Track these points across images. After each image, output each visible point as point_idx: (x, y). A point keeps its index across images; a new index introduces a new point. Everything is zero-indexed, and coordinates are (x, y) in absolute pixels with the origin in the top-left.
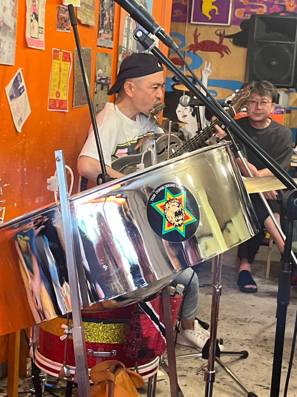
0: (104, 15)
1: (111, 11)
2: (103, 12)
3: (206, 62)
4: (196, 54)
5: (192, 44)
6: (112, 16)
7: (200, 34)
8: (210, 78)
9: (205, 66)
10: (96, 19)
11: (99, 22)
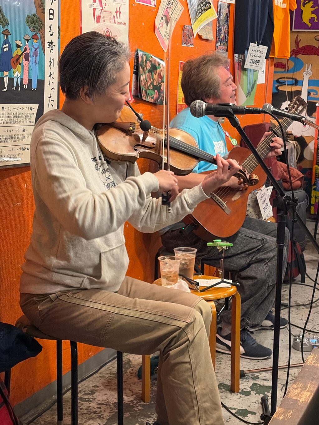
0: (220, 30)
1: (226, 26)
2: (220, 28)
3: (307, 65)
4: (298, 58)
5: (294, 50)
6: (227, 30)
7: (300, 40)
8: (310, 79)
9: (306, 69)
10: (213, 34)
11: (217, 37)
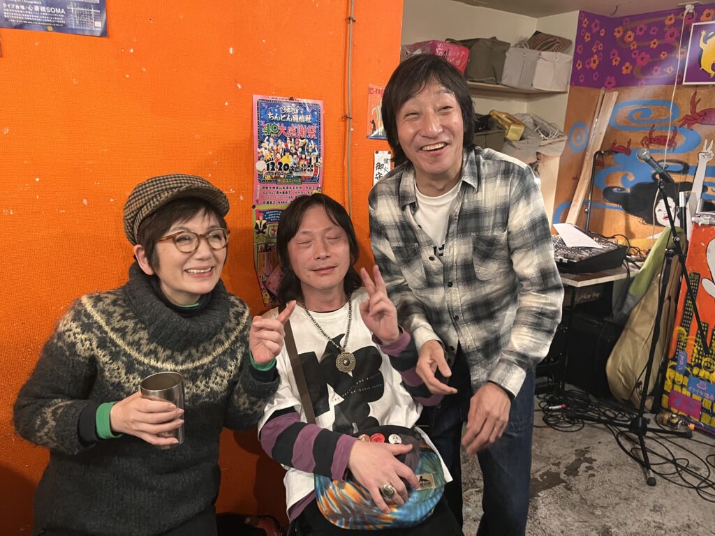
4: (692, 130)
5: (687, 115)
7: (700, 100)
8: (710, 164)
9: (705, 147)
